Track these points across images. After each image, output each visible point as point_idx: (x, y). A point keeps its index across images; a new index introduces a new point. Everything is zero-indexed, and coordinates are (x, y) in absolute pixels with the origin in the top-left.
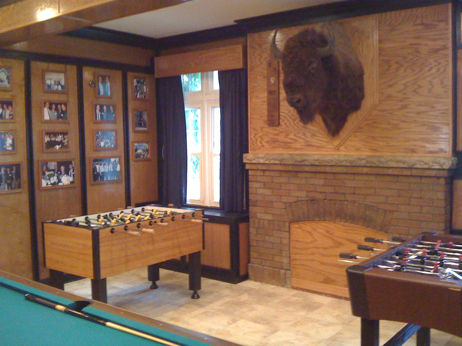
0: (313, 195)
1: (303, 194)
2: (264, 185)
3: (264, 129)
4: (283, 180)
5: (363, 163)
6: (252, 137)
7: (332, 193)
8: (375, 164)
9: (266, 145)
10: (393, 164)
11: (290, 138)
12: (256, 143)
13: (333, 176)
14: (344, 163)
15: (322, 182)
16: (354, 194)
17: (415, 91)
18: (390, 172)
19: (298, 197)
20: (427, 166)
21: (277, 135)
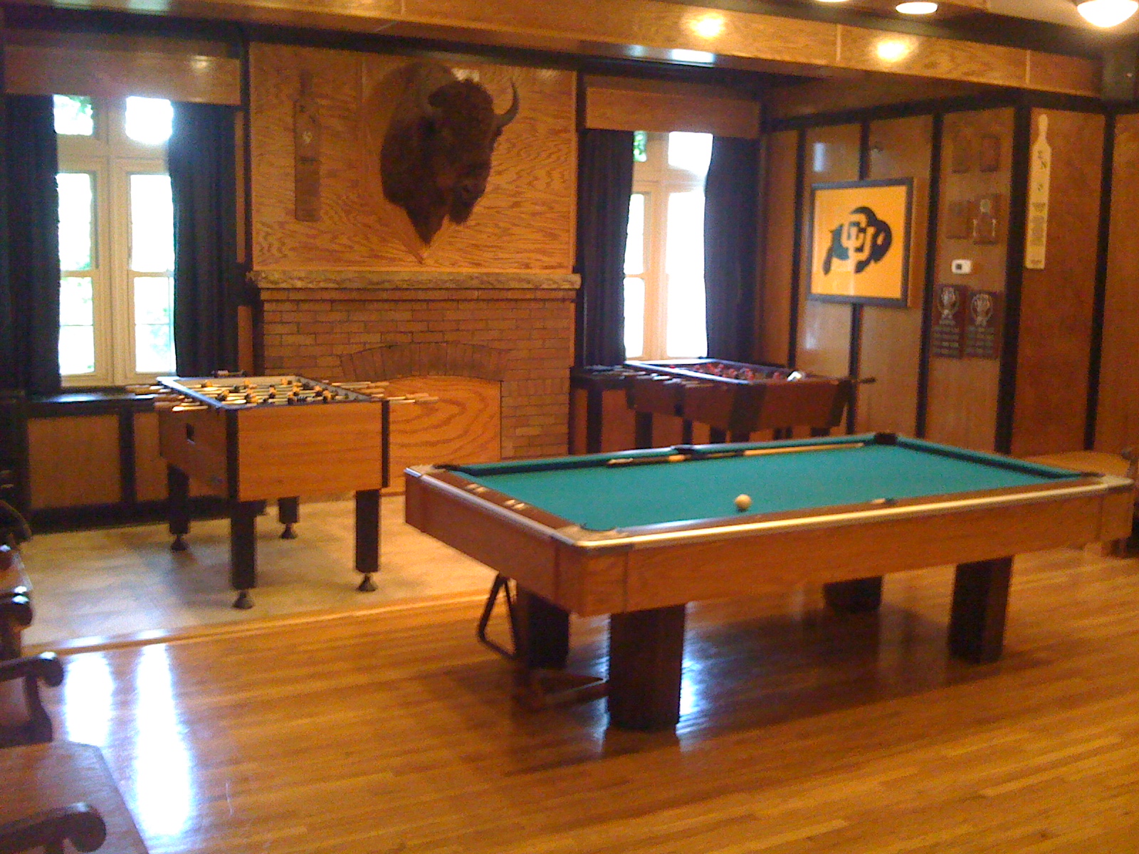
0: (390, 338)
1: (374, 339)
2: (298, 328)
3: (287, 226)
4: (335, 316)
5: (475, 283)
6: (261, 239)
7: (422, 332)
8: (492, 284)
9: (290, 254)
10: (513, 285)
11: (339, 244)
12: (269, 251)
13: (425, 306)
14: (448, 285)
15: (407, 315)
16: (458, 330)
17: (530, 184)
18: (510, 295)
19: (365, 344)
20: (555, 286)
21: (314, 237)
